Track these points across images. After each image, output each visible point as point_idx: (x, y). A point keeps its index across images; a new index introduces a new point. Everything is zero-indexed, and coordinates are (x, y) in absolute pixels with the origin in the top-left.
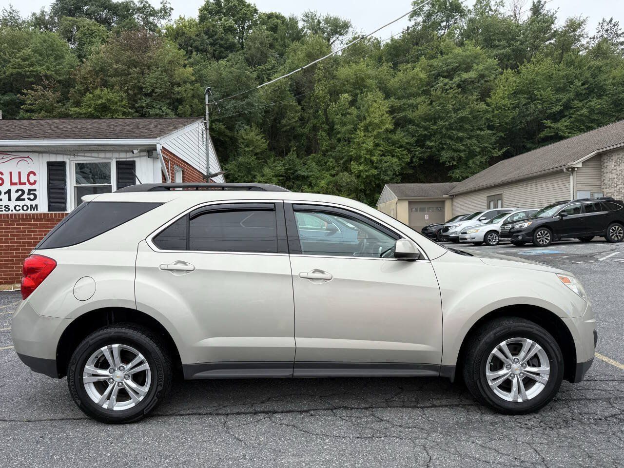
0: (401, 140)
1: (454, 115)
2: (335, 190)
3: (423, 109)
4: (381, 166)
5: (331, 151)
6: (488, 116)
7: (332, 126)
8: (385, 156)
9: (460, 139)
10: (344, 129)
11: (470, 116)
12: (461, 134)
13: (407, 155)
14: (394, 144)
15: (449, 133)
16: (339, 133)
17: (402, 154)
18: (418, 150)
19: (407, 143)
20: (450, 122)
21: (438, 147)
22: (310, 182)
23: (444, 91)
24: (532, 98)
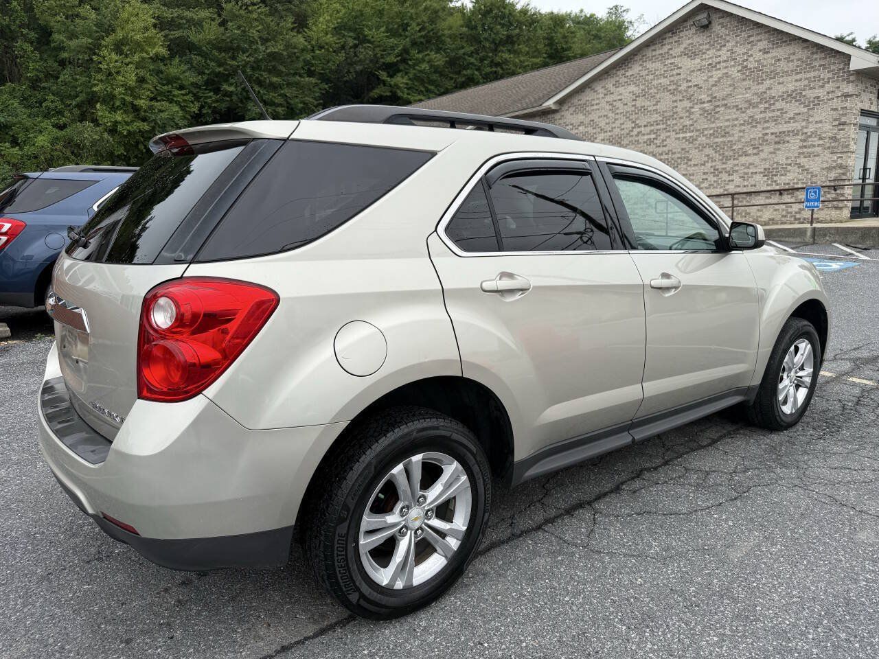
0: (182, 77)
1: (262, 48)
2: (69, 153)
3: (212, 31)
4: (153, 117)
5: (46, 81)
6: (308, 57)
7: (45, 34)
8: (157, 101)
9: (274, 87)
10: (73, 43)
11: (285, 53)
12: (275, 79)
13: (192, 102)
14: (169, 81)
15: (257, 75)
16: (63, 49)
17: (185, 101)
18: (211, 97)
19: (192, 84)
20: (256, 58)
21: (240, 96)
22: (13, 136)
23: (244, 8)
24: (362, 40)
